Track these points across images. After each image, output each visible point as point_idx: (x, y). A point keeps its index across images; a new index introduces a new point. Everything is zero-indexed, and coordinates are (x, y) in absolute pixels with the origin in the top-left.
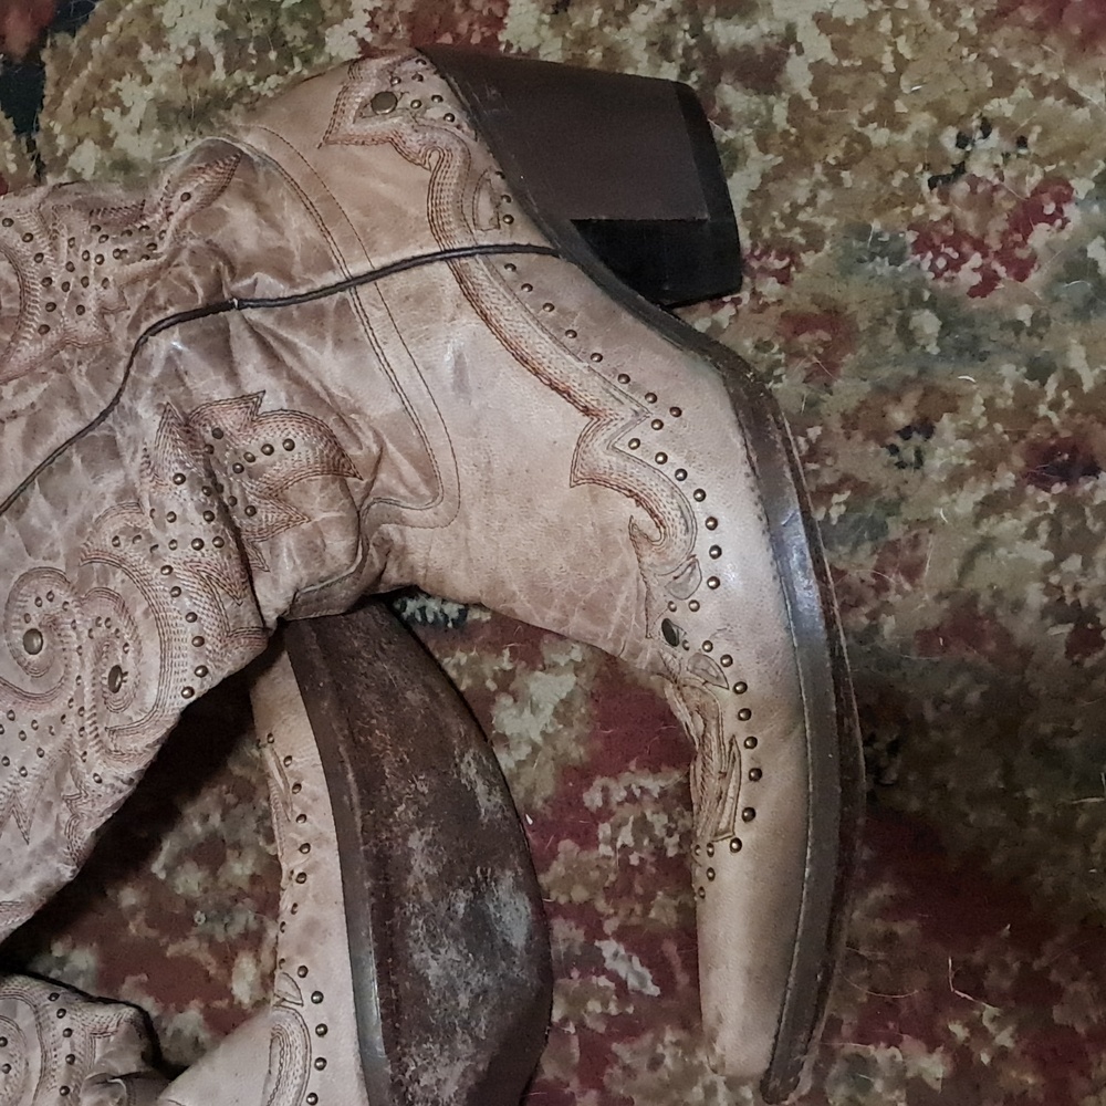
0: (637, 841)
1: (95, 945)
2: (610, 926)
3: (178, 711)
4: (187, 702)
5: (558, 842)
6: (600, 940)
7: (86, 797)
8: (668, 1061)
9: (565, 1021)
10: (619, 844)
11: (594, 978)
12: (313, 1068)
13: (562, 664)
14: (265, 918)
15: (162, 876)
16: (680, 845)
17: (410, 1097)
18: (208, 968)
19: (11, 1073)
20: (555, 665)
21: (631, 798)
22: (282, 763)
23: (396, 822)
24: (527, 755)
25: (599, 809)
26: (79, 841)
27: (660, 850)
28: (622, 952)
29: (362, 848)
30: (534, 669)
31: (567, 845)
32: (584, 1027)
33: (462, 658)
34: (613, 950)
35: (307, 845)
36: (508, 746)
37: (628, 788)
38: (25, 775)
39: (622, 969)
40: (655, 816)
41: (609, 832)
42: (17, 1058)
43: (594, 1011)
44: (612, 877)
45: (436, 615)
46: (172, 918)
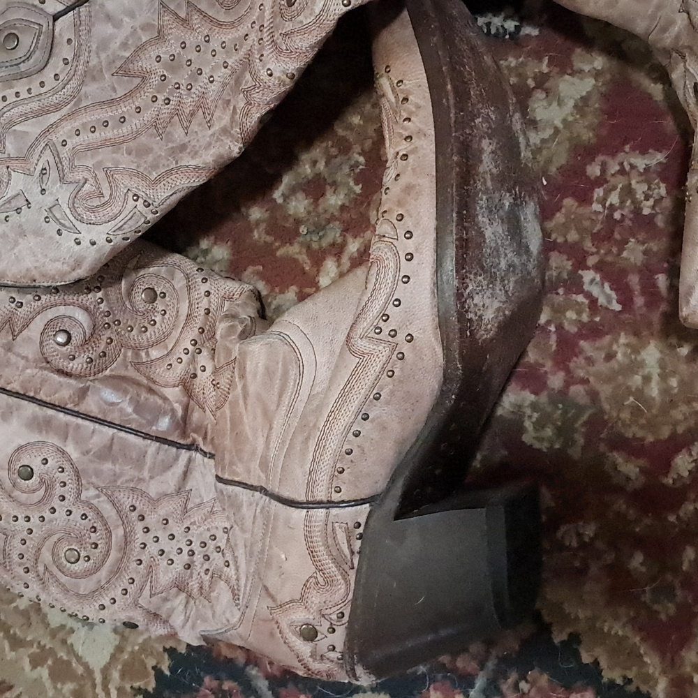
0: (622, 202)
1: (229, 243)
2: (591, 261)
3: (336, 17)
4: (345, 9)
5: (563, 199)
6: (582, 270)
7: (258, 88)
8: (619, 356)
9: (548, 322)
10: (607, 204)
11: (574, 295)
12: (400, 283)
13: (587, 71)
14: (347, 235)
15: (280, 201)
16: (653, 207)
17: (467, 306)
18: (305, 265)
19: (166, 316)
20: (581, 71)
21: (622, 172)
22: (395, 85)
23: (475, 126)
24: (550, 136)
25: (597, 178)
26: (249, 124)
27: (637, 211)
28: (598, 278)
29: (453, 135)
30: (565, 73)
31: (569, 202)
32: (563, 328)
33: (512, 62)
34: (591, 277)
35: (411, 137)
36: (536, 128)
37: (621, 164)
38: (212, 82)
39: (595, 291)
40: (638, 185)
41: (601, 194)
42: (171, 307)
43: (571, 318)
44: (598, 227)
45: (498, 29)
46: (285, 230)
